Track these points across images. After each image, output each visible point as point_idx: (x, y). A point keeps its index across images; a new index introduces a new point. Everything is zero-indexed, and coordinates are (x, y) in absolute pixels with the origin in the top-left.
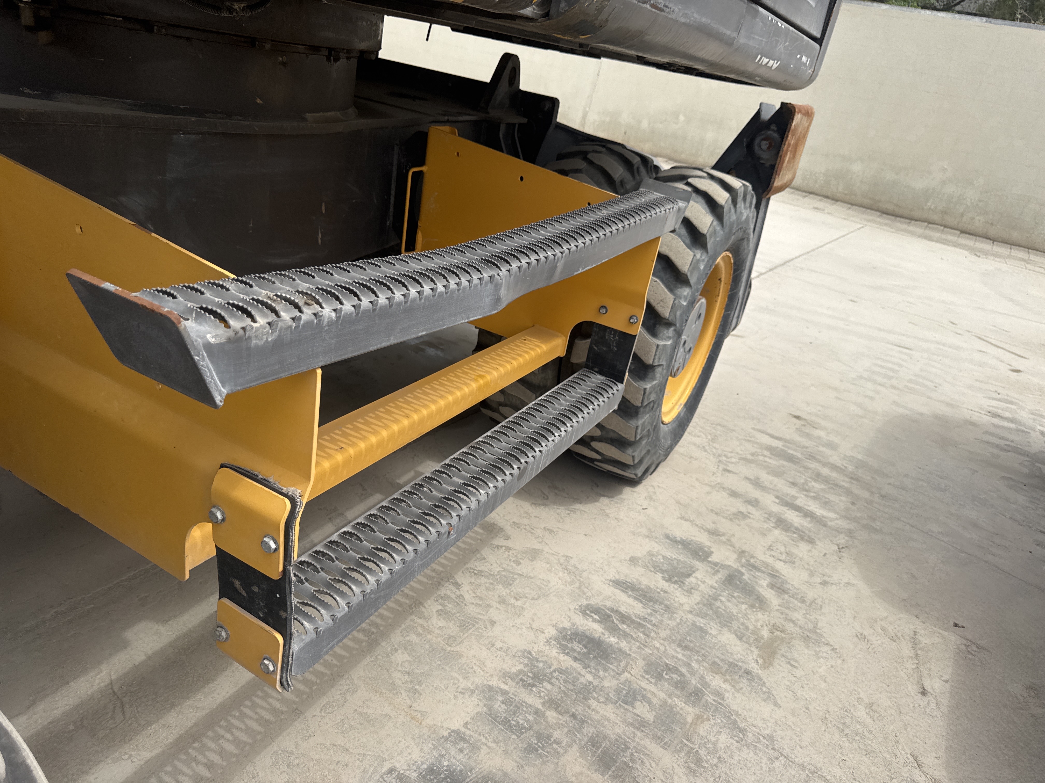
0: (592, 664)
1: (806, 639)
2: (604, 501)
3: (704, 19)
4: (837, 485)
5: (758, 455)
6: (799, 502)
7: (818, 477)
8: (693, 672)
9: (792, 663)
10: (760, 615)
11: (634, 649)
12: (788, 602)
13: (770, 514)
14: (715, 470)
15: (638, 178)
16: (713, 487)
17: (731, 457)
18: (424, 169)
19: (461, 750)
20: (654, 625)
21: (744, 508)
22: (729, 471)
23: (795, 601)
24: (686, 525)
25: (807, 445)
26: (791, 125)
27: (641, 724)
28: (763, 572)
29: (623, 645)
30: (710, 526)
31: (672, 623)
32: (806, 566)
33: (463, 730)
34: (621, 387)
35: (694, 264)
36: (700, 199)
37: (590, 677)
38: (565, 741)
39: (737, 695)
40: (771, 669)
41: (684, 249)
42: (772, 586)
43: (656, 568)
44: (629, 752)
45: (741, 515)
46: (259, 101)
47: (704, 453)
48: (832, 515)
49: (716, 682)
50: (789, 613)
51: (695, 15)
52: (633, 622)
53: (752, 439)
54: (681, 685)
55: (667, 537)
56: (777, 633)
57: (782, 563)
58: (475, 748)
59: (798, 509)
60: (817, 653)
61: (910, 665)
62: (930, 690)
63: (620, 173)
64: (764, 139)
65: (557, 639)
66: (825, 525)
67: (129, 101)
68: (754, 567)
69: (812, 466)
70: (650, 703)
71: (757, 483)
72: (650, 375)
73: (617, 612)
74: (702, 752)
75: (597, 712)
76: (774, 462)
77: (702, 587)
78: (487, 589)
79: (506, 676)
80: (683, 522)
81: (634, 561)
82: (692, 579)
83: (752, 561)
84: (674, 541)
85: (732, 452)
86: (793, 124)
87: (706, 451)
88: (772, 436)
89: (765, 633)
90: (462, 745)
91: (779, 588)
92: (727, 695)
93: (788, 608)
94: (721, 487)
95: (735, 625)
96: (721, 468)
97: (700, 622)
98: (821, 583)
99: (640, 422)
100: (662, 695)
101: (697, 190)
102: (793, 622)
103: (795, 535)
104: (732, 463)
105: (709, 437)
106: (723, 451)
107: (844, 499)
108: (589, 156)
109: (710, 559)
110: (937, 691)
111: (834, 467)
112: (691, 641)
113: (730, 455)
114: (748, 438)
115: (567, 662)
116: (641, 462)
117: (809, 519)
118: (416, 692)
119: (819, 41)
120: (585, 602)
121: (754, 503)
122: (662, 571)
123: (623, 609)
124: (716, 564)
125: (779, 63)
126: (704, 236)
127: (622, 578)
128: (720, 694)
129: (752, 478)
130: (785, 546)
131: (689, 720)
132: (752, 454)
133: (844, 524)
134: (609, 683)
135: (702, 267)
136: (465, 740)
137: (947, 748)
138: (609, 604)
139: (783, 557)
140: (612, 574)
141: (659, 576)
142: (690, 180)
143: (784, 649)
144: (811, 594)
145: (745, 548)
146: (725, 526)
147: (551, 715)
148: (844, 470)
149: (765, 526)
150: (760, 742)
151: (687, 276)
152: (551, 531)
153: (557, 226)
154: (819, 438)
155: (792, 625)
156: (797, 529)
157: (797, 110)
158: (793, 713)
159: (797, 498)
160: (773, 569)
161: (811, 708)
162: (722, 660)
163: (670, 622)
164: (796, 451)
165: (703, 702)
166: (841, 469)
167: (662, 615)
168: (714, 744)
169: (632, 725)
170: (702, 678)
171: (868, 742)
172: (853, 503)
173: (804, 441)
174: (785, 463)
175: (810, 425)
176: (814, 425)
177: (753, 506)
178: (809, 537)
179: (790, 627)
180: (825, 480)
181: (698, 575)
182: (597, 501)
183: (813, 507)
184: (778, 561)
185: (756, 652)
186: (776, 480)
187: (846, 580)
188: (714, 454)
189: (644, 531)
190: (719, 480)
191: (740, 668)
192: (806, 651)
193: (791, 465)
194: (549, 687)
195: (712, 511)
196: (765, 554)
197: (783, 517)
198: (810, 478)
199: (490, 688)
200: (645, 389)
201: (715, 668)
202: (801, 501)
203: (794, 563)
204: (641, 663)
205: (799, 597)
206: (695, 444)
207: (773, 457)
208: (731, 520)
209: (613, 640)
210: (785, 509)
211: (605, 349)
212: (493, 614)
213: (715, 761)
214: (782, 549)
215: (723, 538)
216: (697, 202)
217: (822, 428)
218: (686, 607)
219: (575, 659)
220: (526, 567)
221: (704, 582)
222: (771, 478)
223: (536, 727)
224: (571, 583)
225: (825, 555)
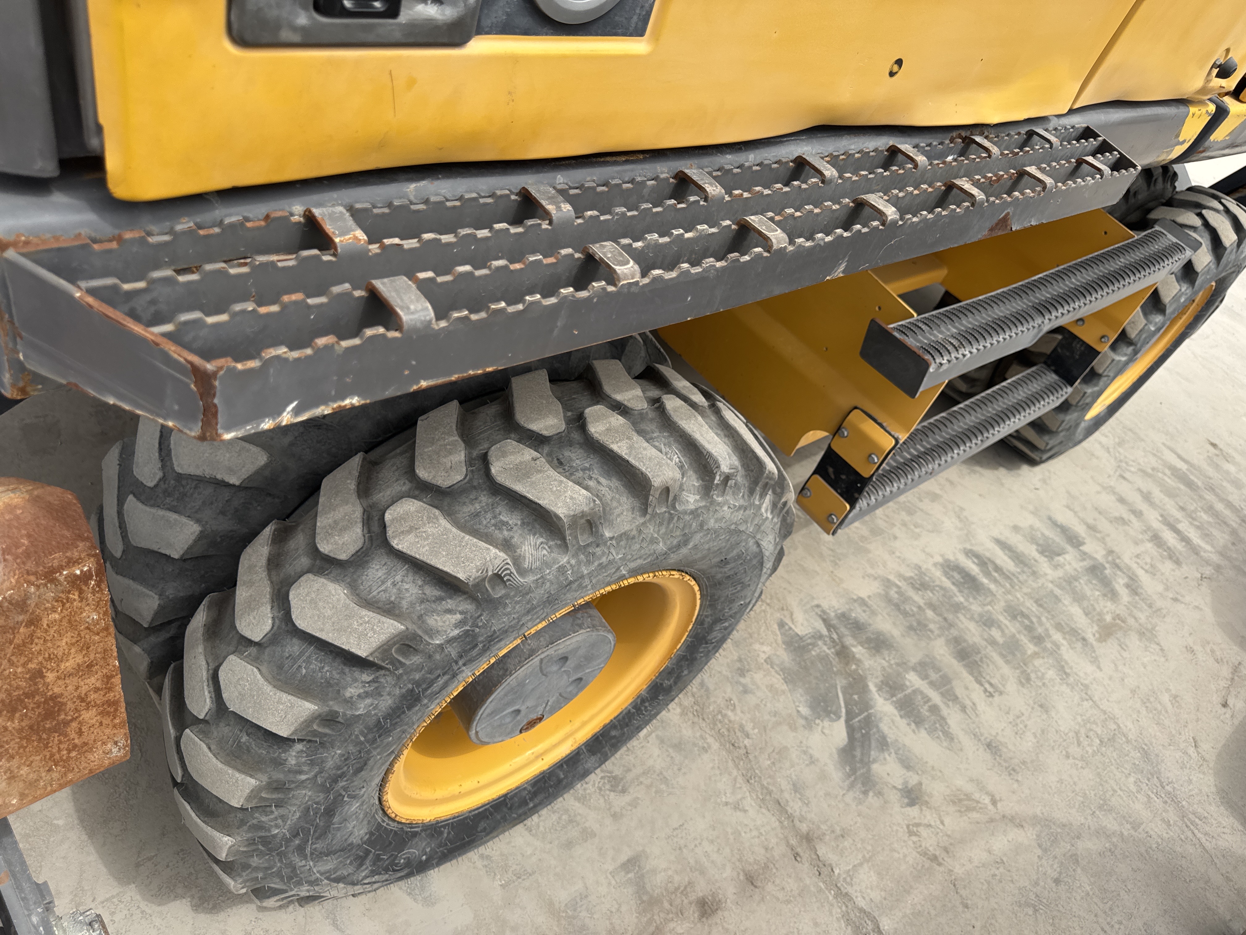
0: (966, 591)
1: (1141, 634)
2: (1002, 472)
4: (1225, 523)
5: (1158, 471)
6: (1180, 526)
7: (1210, 509)
8: (1041, 623)
9: (1123, 646)
10: (1109, 604)
11: (1000, 592)
12: (1136, 602)
13: (1149, 528)
14: (1112, 473)
16: (1104, 488)
17: (1132, 466)
19: (864, 611)
20: (1020, 581)
21: (1126, 515)
22: (1124, 478)
23: (1144, 605)
24: (1070, 514)
25: (1212, 475)
27: (993, 642)
28: (1124, 573)
29: (992, 587)
30: (1090, 521)
31: (1035, 585)
32: (1165, 581)
33: (867, 599)
34: (1070, 390)
35: (1176, 298)
36: (1207, 234)
37: (962, 599)
38: (937, 632)
39: (1070, 651)
40: (1104, 643)
42: (1127, 586)
43: (1033, 540)
44: (979, 656)
45: (1121, 521)
47: (1107, 455)
48: (1208, 548)
49: (1057, 636)
50: (1135, 611)
52: (1004, 573)
53: (1159, 454)
54: (1030, 629)
55: (1050, 518)
56: (1118, 621)
57: (1143, 572)
58: (874, 613)
59: (1177, 531)
60: (1146, 647)
61: (1223, 684)
62: (1231, 705)
65: (942, 565)
66: (1197, 554)
68: (1117, 566)
69: (1208, 497)
70: (1003, 631)
71: (1147, 497)
72: (1095, 381)
73: (993, 563)
74: (1033, 676)
75: (963, 623)
76: (1171, 482)
77: (1067, 567)
78: (894, 511)
79: (901, 576)
80: (1067, 510)
81: (1016, 529)
82: (1060, 559)
83: (1118, 561)
84: (1055, 524)
85: (1133, 461)
87: (1109, 452)
88: (1180, 457)
89: (1108, 618)
90: (865, 608)
91: (1133, 590)
92: (1062, 648)
93: (1135, 607)
94: (1112, 490)
95: (1085, 603)
96: (1118, 473)
97: (1058, 592)
98: (1172, 599)
99: (1068, 418)
100: (1013, 630)
101: (1207, 225)
102: (1135, 618)
103: (1165, 553)
104: (1130, 471)
105: (1117, 440)
106: (1126, 457)
107: (1227, 537)
109: (1081, 548)
110: (1237, 709)
111: (1229, 505)
112: (1046, 602)
113: (1131, 463)
114: (1155, 452)
115: (947, 583)
116: (1051, 449)
117: (1184, 544)
118: (836, 564)
120: (968, 547)
121: (1138, 514)
122: (1038, 545)
123: (998, 562)
124: (1085, 553)
126: (1197, 273)
127: (1003, 538)
128: (1058, 646)
129: (1145, 491)
130: (1152, 558)
131: (1029, 652)
132: (1153, 469)
133: (1215, 558)
134: (976, 608)
135: (1182, 300)
136: (867, 606)
137: (1225, 745)
138: (988, 554)
139: (1147, 567)
140: (996, 533)
141: (1034, 547)
142: (1204, 212)
143: (1119, 634)
144: (1159, 603)
145: (1116, 549)
146: (1104, 525)
147: (930, 613)
148: (1239, 511)
149: (1141, 537)
150: (1077, 685)
151: (1165, 306)
152: (952, 483)
154: (1228, 472)
155: (1133, 620)
156: (1169, 548)
158: (1110, 678)
159: (1180, 522)
160: (1133, 573)
161: (1126, 680)
162: (1066, 624)
163: (1033, 584)
164: (1198, 478)
165: (1043, 645)
166: (1237, 509)
167: (1028, 576)
168: (1043, 674)
169: (986, 640)
170: (1047, 630)
171: (1161, 717)
172: (1233, 544)
173: (1210, 471)
174: (1182, 487)
175: (1225, 457)
176: (1227, 458)
177: (1136, 516)
178: (1178, 559)
179: (1131, 621)
180: (1216, 515)
181: (1067, 557)
182: (997, 469)
183: (1193, 535)
184: (1140, 569)
185: (1096, 628)
186: (1167, 499)
187: (1197, 604)
188: (1116, 458)
189: (1031, 507)
190: (1112, 484)
191: (1079, 634)
192: (1138, 643)
193: (1188, 490)
194: (931, 595)
195: (1096, 509)
196: (1131, 559)
197: (1160, 534)
198: (1202, 508)
199: (888, 580)
200: (1085, 393)
201: (1059, 627)
202: (1184, 526)
203: (1155, 575)
204: (1003, 604)
205: (1148, 602)
206: (1100, 443)
207: (1173, 477)
208: (1111, 522)
209: (985, 581)
210: (1165, 528)
211: (1068, 354)
212: (896, 531)
213: (1040, 684)
214: (1148, 560)
215: (1098, 535)
216: (1203, 236)
217: (1235, 463)
218: (1050, 578)
219: (953, 584)
220: (926, 505)
221: (1070, 564)
222: (1162, 496)
223: (918, 617)
224: (961, 529)
225: (1186, 578)
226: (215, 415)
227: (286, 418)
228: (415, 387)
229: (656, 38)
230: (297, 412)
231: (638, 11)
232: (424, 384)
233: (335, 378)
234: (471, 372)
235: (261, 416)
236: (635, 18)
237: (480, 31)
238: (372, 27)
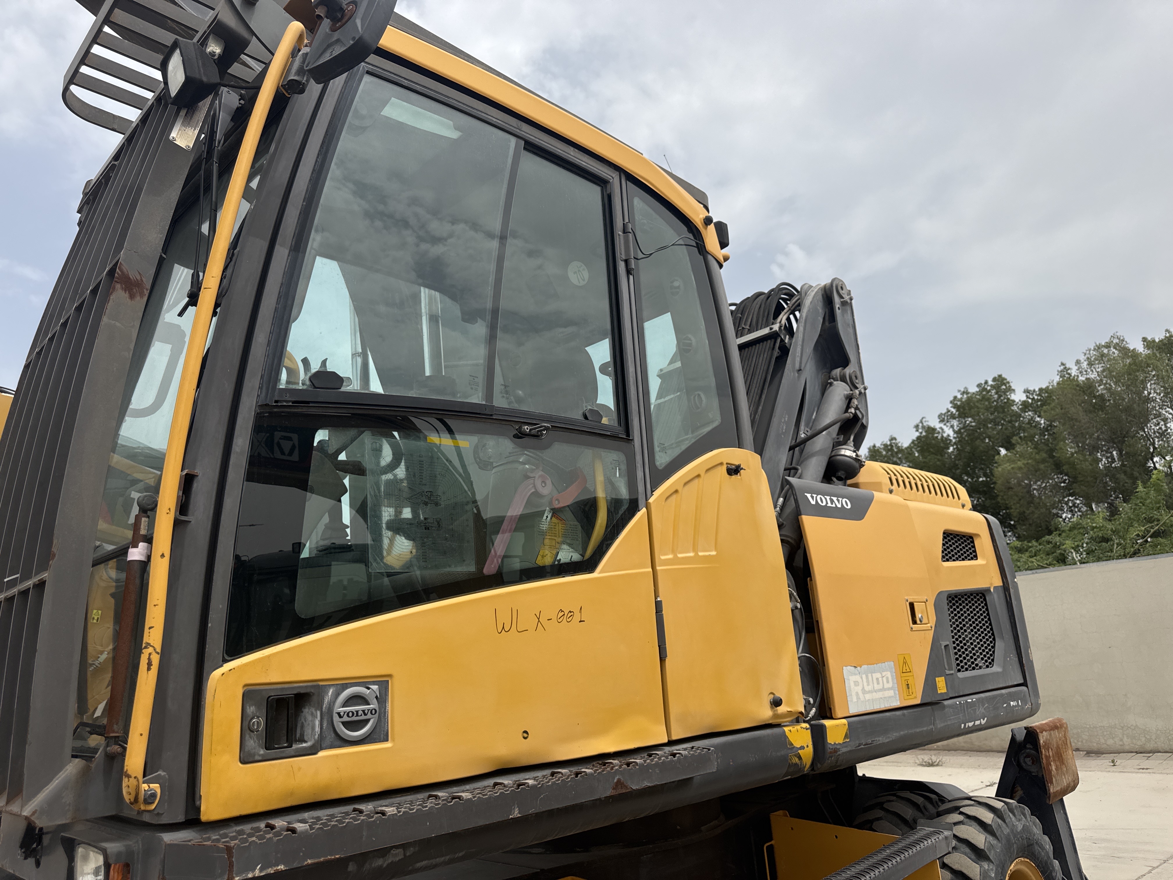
3: (902, 733)
15: (927, 813)
18: (773, 842)
26: (1040, 743)
35: (983, 873)
36: (973, 823)
41: (972, 864)
46: (678, 827)
51: (894, 734)
63: (910, 814)
64: (1026, 757)
67: (621, 844)
86: (1041, 742)
101: (968, 817)
108: (885, 806)
119: (1024, 684)
125: (986, 719)
126: (984, 850)
135: (993, 875)
142: (961, 810)
153: (857, 867)
157: (1038, 731)
216: (971, 826)
226: (233, 866)
227: (257, 873)
228: (306, 863)
229: (393, 740)
230: (261, 870)
231: (382, 732)
232: (309, 861)
233: (274, 854)
234: (329, 857)
235: (247, 871)
236: (382, 736)
237: (322, 749)
238: (283, 752)
